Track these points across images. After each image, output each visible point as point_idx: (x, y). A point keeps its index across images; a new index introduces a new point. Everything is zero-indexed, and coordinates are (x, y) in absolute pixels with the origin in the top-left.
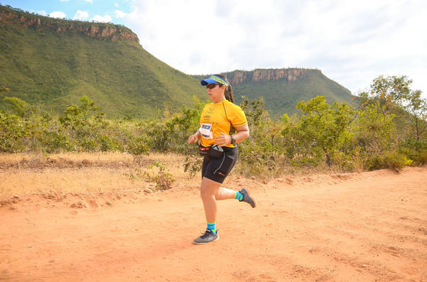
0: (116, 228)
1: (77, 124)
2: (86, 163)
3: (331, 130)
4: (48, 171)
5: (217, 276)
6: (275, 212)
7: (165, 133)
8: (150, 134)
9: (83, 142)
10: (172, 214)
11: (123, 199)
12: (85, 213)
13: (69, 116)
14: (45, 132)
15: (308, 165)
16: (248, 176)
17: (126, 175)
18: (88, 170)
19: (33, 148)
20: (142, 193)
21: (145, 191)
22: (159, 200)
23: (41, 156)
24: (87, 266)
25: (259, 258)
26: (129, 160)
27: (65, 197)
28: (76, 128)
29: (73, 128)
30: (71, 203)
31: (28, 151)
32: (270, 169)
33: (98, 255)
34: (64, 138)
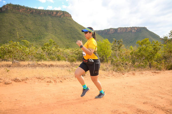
0: (64, 91)
1: (48, 50)
2: (51, 65)
3: (152, 53)
4: (38, 68)
5: (105, 112)
6: (128, 86)
8: (76, 54)
9: (50, 57)
11: (67, 79)
12: (52, 85)
13: (45, 47)
14: (36, 53)
15: (141, 67)
16: (116, 71)
17: (67, 70)
18: (52, 68)
19: (32, 59)
23: (35, 63)
24: (54, 106)
25: (122, 105)
26: (68, 64)
27: (45, 78)
28: (48, 52)
29: (47, 52)
30: (47, 81)
31: (30, 60)
32: (125, 69)
33: (58, 101)
34: (44, 55)
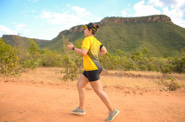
1: (138, 59)
7: (181, 64)
8: (173, 64)
10: (172, 103)
11: (149, 92)
13: (135, 56)
14: (126, 62)
17: (156, 82)
18: (140, 78)
20: (159, 91)
21: (160, 90)
22: (167, 95)
24: (120, 118)
26: (160, 75)
27: (123, 88)
28: (138, 61)
29: (136, 61)
30: (125, 91)
33: (127, 114)
34: (133, 65)
